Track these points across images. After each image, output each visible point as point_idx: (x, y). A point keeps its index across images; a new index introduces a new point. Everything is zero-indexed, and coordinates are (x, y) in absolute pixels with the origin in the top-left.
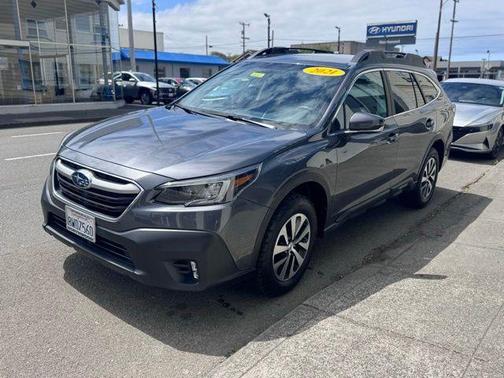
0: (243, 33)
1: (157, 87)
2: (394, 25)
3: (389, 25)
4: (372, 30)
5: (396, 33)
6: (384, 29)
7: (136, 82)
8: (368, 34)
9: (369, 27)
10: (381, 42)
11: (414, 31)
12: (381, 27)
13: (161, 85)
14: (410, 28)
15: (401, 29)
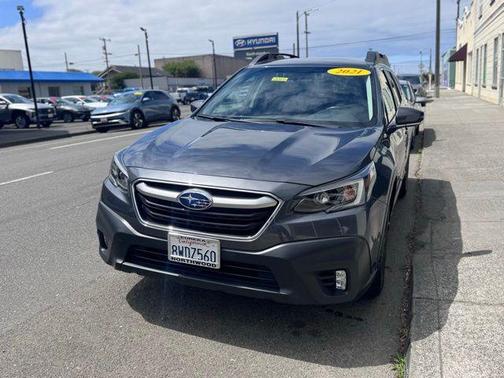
0: (105, 48)
1: (36, 109)
2: (258, 38)
3: (253, 38)
4: (238, 43)
5: (260, 45)
6: (249, 42)
7: (8, 105)
8: (235, 47)
9: (235, 40)
10: (248, 54)
11: (277, 43)
12: (246, 39)
13: (40, 106)
14: (272, 40)
15: (266, 41)
